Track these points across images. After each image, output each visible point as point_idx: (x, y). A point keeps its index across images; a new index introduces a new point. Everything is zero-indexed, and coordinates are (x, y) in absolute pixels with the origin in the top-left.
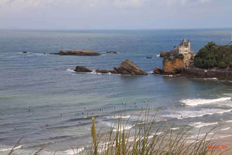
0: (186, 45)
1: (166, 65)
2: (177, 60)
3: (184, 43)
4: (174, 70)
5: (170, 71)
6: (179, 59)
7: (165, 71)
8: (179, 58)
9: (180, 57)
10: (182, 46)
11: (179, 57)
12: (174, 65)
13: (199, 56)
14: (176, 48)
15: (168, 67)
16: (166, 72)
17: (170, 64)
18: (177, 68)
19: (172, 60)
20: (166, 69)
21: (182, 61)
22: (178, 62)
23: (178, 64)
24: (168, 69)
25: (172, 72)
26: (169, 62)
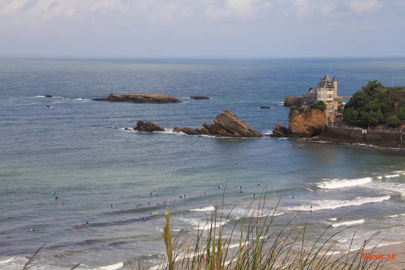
0: (330, 86)
1: (295, 121)
2: (314, 112)
3: (326, 83)
4: (308, 130)
5: (301, 132)
6: (317, 110)
7: (293, 131)
8: (317, 108)
9: (320, 106)
10: (323, 87)
11: (317, 106)
12: (309, 121)
13: (352, 106)
14: (311, 90)
15: (298, 123)
16: (294, 133)
17: (302, 119)
18: (313, 125)
19: (306, 112)
20: (294, 127)
21: (323, 114)
22: (315, 115)
23: (316, 120)
24: (298, 126)
25: (305, 133)
26: (300, 116)
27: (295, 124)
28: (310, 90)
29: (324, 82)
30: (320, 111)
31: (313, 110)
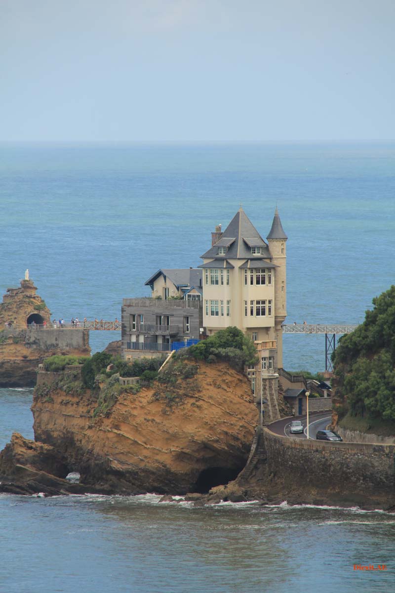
0: (258, 264)
1: (125, 419)
2: (207, 375)
3: (240, 251)
4: (181, 457)
5: (151, 466)
6: (222, 366)
7: (115, 465)
8: (220, 358)
9: (231, 351)
12: (186, 418)
13: (382, 346)
14: (160, 284)
15: (136, 429)
16: (118, 474)
17: (155, 409)
18: (203, 435)
19: (167, 379)
20: (120, 448)
21: (245, 387)
22: (213, 391)
23: (216, 411)
24: (135, 443)
25: (168, 471)
26: (146, 395)
27: (125, 431)
28: (151, 283)
29: (233, 245)
30: (232, 375)
31: (204, 369)
